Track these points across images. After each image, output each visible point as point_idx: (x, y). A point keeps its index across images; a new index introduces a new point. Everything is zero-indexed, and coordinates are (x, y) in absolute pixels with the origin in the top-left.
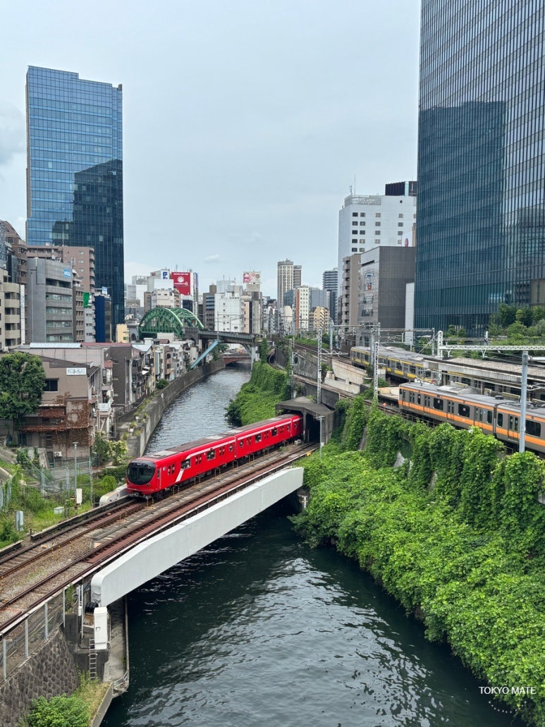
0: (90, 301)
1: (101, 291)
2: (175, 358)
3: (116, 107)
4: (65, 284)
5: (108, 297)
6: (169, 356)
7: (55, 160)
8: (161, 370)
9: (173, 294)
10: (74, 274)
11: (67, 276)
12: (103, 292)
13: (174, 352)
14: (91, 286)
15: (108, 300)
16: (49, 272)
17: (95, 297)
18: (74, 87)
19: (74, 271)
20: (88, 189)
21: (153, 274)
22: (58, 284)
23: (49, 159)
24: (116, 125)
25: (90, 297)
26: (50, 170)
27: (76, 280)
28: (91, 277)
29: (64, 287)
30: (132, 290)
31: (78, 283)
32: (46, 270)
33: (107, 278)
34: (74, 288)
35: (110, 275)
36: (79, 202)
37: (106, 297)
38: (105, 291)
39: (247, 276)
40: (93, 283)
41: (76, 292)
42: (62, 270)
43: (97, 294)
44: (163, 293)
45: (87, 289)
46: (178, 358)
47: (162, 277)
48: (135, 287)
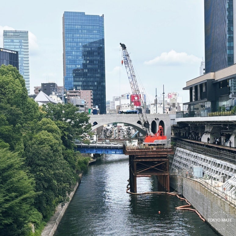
0: (91, 112)
1: (95, 107)
2: (123, 133)
3: (101, 25)
4: (82, 106)
5: (98, 109)
6: (119, 132)
7: (75, 51)
8: (116, 136)
9: (130, 106)
10: (85, 102)
11: (83, 103)
12: (96, 108)
13: (122, 130)
14: (92, 105)
15: (98, 111)
16: (77, 102)
17: (93, 110)
18: (83, 18)
19: (85, 101)
20: (90, 62)
21: (122, 96)
22: (80, 106)
23: (73, 50)
24: (101, 33)
25: (91, 110)
26: (73, 55)
27: (86, 104)
28: (91, 102)
29: (82, 107)
30: (112, 104)
31: (87, 105)
32: (76, 102)
33: (99, 101)
34: (85, 107)
35: (100, 99)
36: (86, 68)
37: (97, 110)
38: (97, 107)
39: (170, 95)
40: (92, 104)
41: (86, 109)
42: (81, 101)
43: (94, 109)
44: (125, 106)
45: (90, 107)
46: (124, 133)
47: (126, 97)
48: (114, 102)
